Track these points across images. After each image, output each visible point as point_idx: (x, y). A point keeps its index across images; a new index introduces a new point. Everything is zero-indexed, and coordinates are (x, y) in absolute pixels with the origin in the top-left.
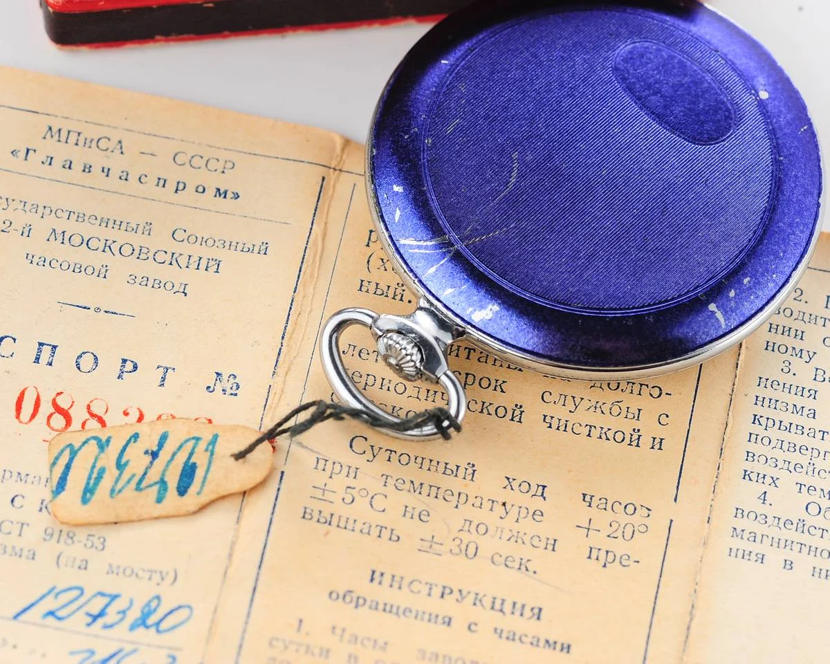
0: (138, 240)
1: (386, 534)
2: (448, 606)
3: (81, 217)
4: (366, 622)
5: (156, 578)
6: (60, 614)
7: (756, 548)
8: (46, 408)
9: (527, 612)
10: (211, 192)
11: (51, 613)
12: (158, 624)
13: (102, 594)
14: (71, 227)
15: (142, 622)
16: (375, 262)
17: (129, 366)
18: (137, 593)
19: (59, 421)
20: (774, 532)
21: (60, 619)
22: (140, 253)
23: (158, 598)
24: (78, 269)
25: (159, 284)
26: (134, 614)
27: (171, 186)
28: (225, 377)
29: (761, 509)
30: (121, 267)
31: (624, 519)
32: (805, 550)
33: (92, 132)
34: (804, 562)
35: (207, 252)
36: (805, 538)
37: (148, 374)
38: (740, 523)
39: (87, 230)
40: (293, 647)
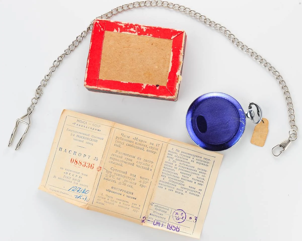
0: (87, 137)
1: (114, 182)
2: (121, 192)
3: (81, 133)
4: (110, 194)
5: (85, 186)
6: (74, 190)
7: (162, 186)
8: (74, 161)
9: (131, 193)
10: (97, 130)
11: (73, 190)
12: (85, 193)
13: (79, 188)
14: (79, 135)
15: (83, 192)
16: (117, 141)
17: (85, 155)
18: (83, 188)
19: (76, 163)
20: (164, 184)
21: (74, 191)
22: (88, 139)
23: (85, 189)
24: (80, 141)
25: (90, 144)
26: (83, 191)
27: (92, 129)
28: (96, 158)
29: (163, 181)
30: (85, 141)
31: (145, 181)
32: (168, 186)
33: (83, 121)
34: (168, 188)
35: (96, 139)
36: (168, 185)
37: (87, 157)
38: (160, 183)
39: (81, 135)
40: (101, 198)
